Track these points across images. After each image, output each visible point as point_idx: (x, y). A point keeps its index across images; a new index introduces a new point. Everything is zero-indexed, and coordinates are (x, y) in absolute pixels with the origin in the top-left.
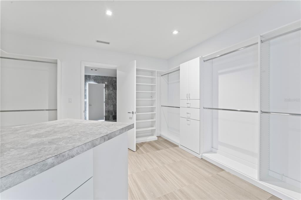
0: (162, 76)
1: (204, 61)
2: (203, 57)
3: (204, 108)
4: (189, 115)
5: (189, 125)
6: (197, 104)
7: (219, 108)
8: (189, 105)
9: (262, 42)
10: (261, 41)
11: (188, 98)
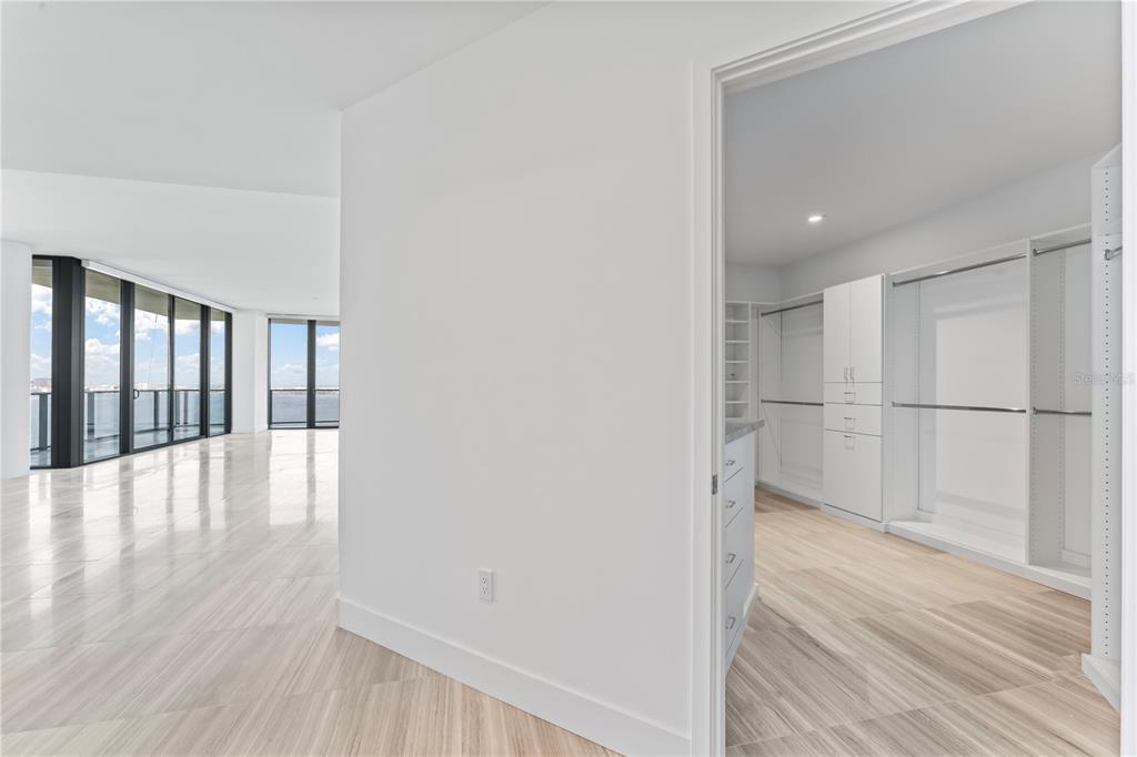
0: (762, 315)
1: (894, 284)
2: (892, 274)
3: (894, 405)
4: (850, 424)
5: (848, 448)
6: (875, 394)
7: (938, 404)
8: (850, 398)
9: (1035, 253)
10: (1035, 250)
11: (849, 380)
